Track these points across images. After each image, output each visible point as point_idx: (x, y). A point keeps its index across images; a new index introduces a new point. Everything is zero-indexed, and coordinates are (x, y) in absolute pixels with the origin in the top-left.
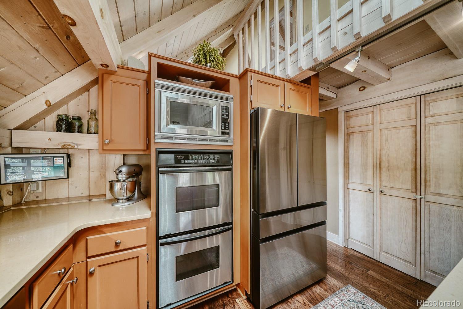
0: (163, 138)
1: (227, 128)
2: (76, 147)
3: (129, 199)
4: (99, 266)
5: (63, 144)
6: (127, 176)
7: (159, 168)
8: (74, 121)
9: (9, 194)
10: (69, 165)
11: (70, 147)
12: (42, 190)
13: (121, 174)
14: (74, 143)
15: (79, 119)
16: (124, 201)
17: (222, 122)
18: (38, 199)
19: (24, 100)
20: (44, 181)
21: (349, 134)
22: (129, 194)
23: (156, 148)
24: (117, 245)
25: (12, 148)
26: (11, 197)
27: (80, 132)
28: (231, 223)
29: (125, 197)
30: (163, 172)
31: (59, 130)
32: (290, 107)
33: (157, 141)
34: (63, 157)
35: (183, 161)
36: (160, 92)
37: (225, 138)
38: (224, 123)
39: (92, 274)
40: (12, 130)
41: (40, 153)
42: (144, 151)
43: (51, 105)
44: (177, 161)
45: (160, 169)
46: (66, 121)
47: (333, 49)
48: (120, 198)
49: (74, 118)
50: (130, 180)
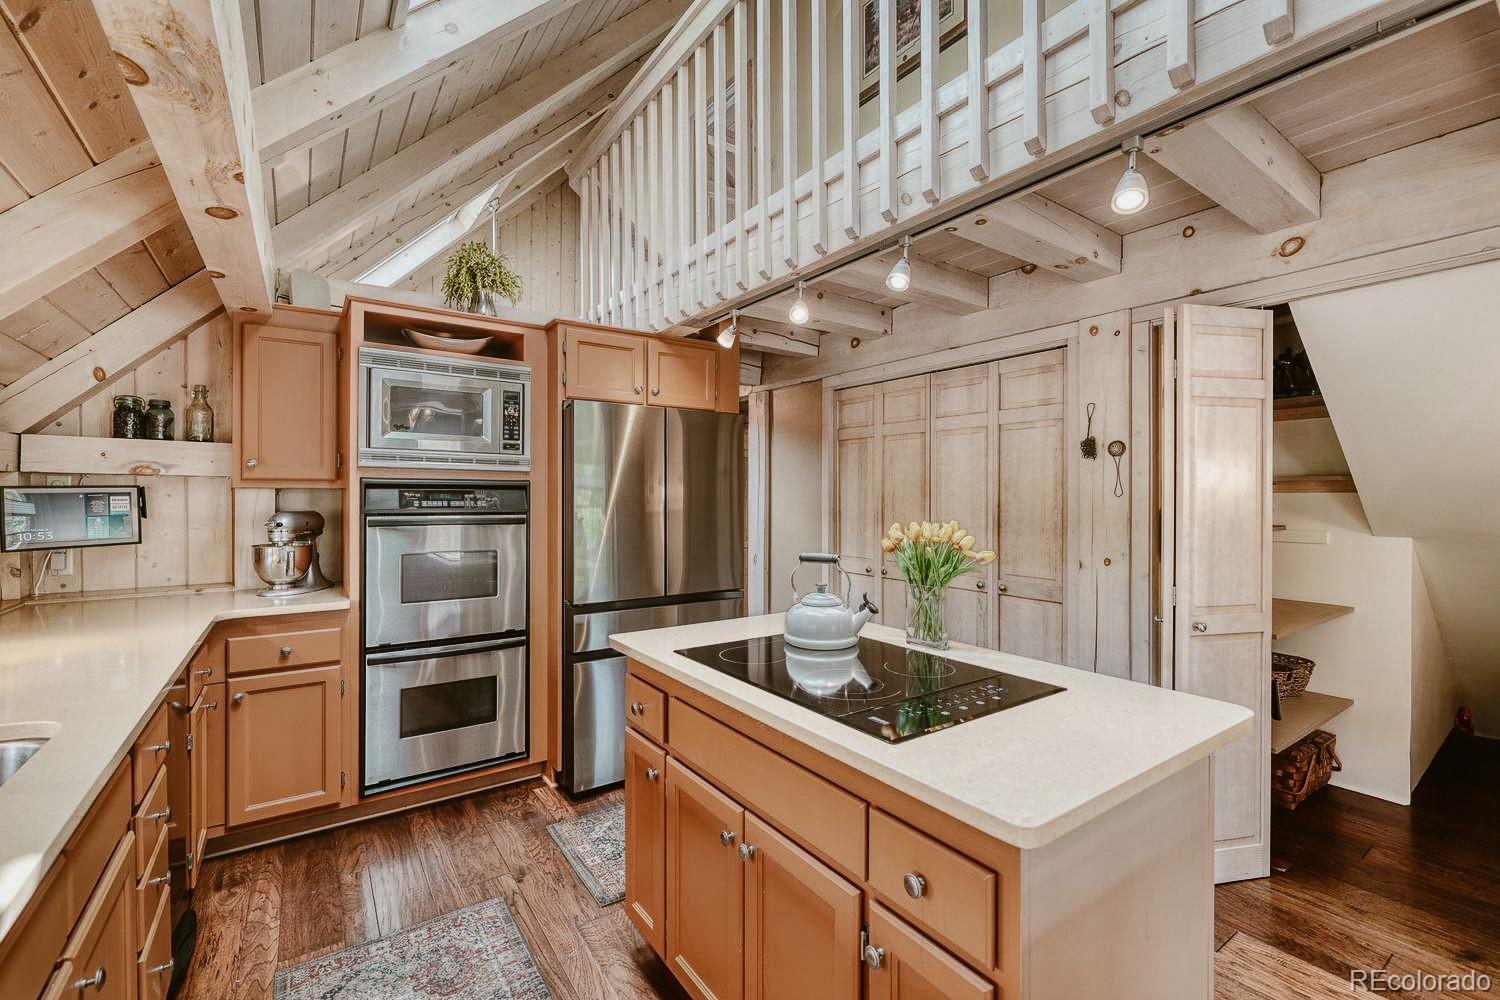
0: (374, 457)
1: (516, 437)
2: (163, 472)
3: (294, 584)
4: (250, 693)
5: (133, 466)
6: (293, 535)
7: (366, 515)
8: (154, 412)
9: (13, 575)
10: (143, 512)
11: (149, 471)
12: (74, 570)
13: (279, 529)
14: (159, 464)
15: (167, 406)
16: (285, 587)
17: (504, 425)
18: (65, 590)
19: (46, 368)
20: (79, 549)
21: (841, 443)
22: (298, 575)
23: (361, 478)
24: (284, 655)
25: (22, 474)
26: (17, 582)
27: (168, 437)
28: (526, 632)
29: (288, 580)
30: (374, 524)
31: (118, 432)
32: (658, 392)
33: (363, 463)
34: (129, 494)
35: (416, 503)
36: (369, 371)
37: (511, 455)
38: (509, 425)
39: (237, 704)
40: (20, 435)
41: (70, 484)
42: (331, 481)
43: (107, 377)
44: (404, 503)
45: (368, 518)
46: (138, 413)
47: (719, 294)
48: (277, 581)
49: (153, 404)
50: (295, 544)
